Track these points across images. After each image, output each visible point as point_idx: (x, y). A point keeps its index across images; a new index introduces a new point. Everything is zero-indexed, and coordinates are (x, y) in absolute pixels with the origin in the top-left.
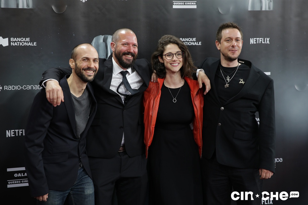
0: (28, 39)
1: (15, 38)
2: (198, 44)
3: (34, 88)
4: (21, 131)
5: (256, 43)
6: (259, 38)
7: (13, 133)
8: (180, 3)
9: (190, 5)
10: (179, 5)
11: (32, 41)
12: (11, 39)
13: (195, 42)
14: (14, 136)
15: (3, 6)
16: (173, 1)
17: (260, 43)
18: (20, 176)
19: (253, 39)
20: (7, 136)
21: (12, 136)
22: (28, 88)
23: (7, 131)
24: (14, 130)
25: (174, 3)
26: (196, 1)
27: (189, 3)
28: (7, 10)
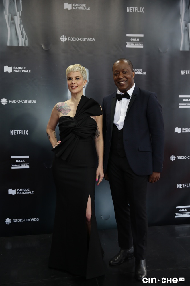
0: (25, 68)
1: (17, 67)
2: (144, 73)
3: (29, 102)
4: (20, 131)
5: (185, 74)
6: (188, 70)
7: (15, 132)
8: (131, 44)
9: (139, 45)
10: (131, 45)
11: (28, 69)
12: (14, 68)
13: (141, 72)
14: (15, 134)
15: (8, 45)
16: (127, 43)
17: (188, 74)
18: (20, 161)
19: (183, 71)
20: (11, 135)
21: (14, 134)
22: (25, 102)
23: (11, 131)
24: (15, 131)
25: (127, 44)
26: (143, 43)
27: (138, 44)
28: (11, 47)
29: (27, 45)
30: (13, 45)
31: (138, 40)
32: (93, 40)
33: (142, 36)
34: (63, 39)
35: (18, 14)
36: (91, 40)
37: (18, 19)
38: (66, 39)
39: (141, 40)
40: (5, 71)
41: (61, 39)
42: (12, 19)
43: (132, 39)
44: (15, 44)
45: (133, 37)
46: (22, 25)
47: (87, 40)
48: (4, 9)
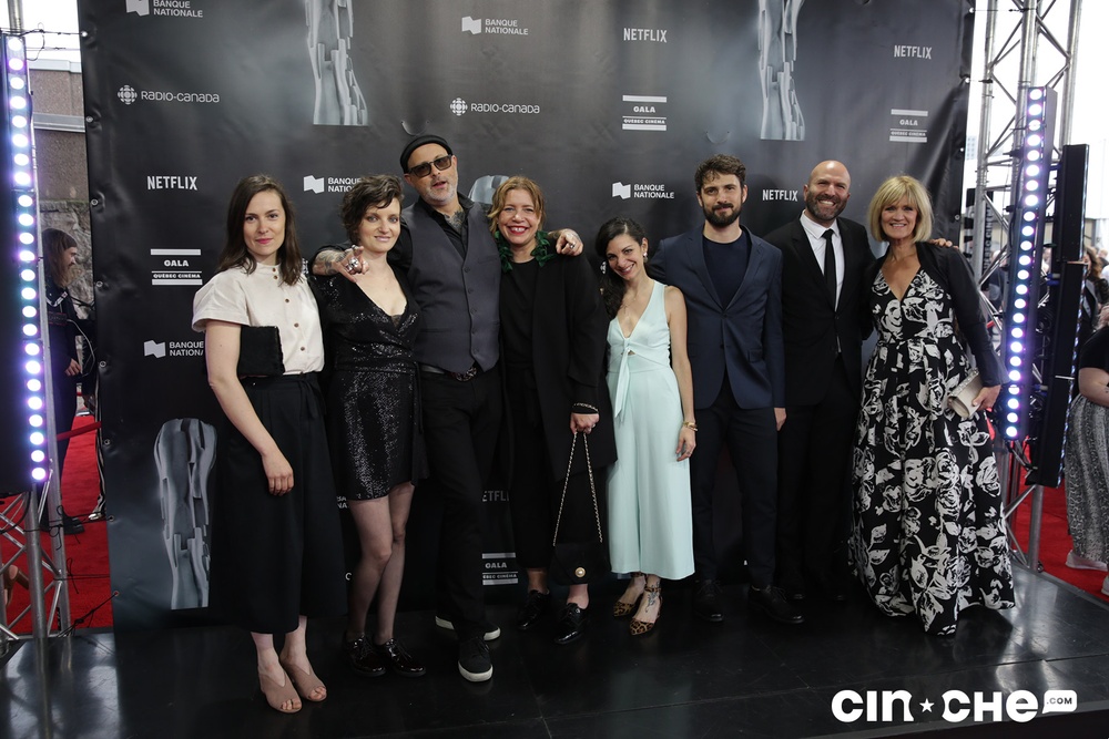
1: (336, 179)
8: (636, 121)
9: (654, 124)
10: (634, 123)
12: (329, 181)
13: (662, 192)
15: (316, 122)
16: (624, 117)
25: (626, 121)
26: (665, 118)
27: (652, 122)
28: (322, 129)
29: (365, 122)
30: (328, 124)
31: (653, 110)
32: (536, 110)
33: (663, 100)
34: (459, 107)
35: (343, 45)
36: (530, 109)
37: (341, 58)
38: (466, 107)
39: (660, 110)
40: (306, 188)
41: (453, 106)
42: (328, 57)
43: (636, 109)
44: (334, 121)
45: (640, 104)
46: (351, 73)
47: (521, 110)
48: (308, 31)
